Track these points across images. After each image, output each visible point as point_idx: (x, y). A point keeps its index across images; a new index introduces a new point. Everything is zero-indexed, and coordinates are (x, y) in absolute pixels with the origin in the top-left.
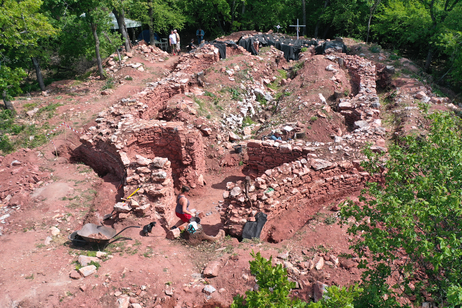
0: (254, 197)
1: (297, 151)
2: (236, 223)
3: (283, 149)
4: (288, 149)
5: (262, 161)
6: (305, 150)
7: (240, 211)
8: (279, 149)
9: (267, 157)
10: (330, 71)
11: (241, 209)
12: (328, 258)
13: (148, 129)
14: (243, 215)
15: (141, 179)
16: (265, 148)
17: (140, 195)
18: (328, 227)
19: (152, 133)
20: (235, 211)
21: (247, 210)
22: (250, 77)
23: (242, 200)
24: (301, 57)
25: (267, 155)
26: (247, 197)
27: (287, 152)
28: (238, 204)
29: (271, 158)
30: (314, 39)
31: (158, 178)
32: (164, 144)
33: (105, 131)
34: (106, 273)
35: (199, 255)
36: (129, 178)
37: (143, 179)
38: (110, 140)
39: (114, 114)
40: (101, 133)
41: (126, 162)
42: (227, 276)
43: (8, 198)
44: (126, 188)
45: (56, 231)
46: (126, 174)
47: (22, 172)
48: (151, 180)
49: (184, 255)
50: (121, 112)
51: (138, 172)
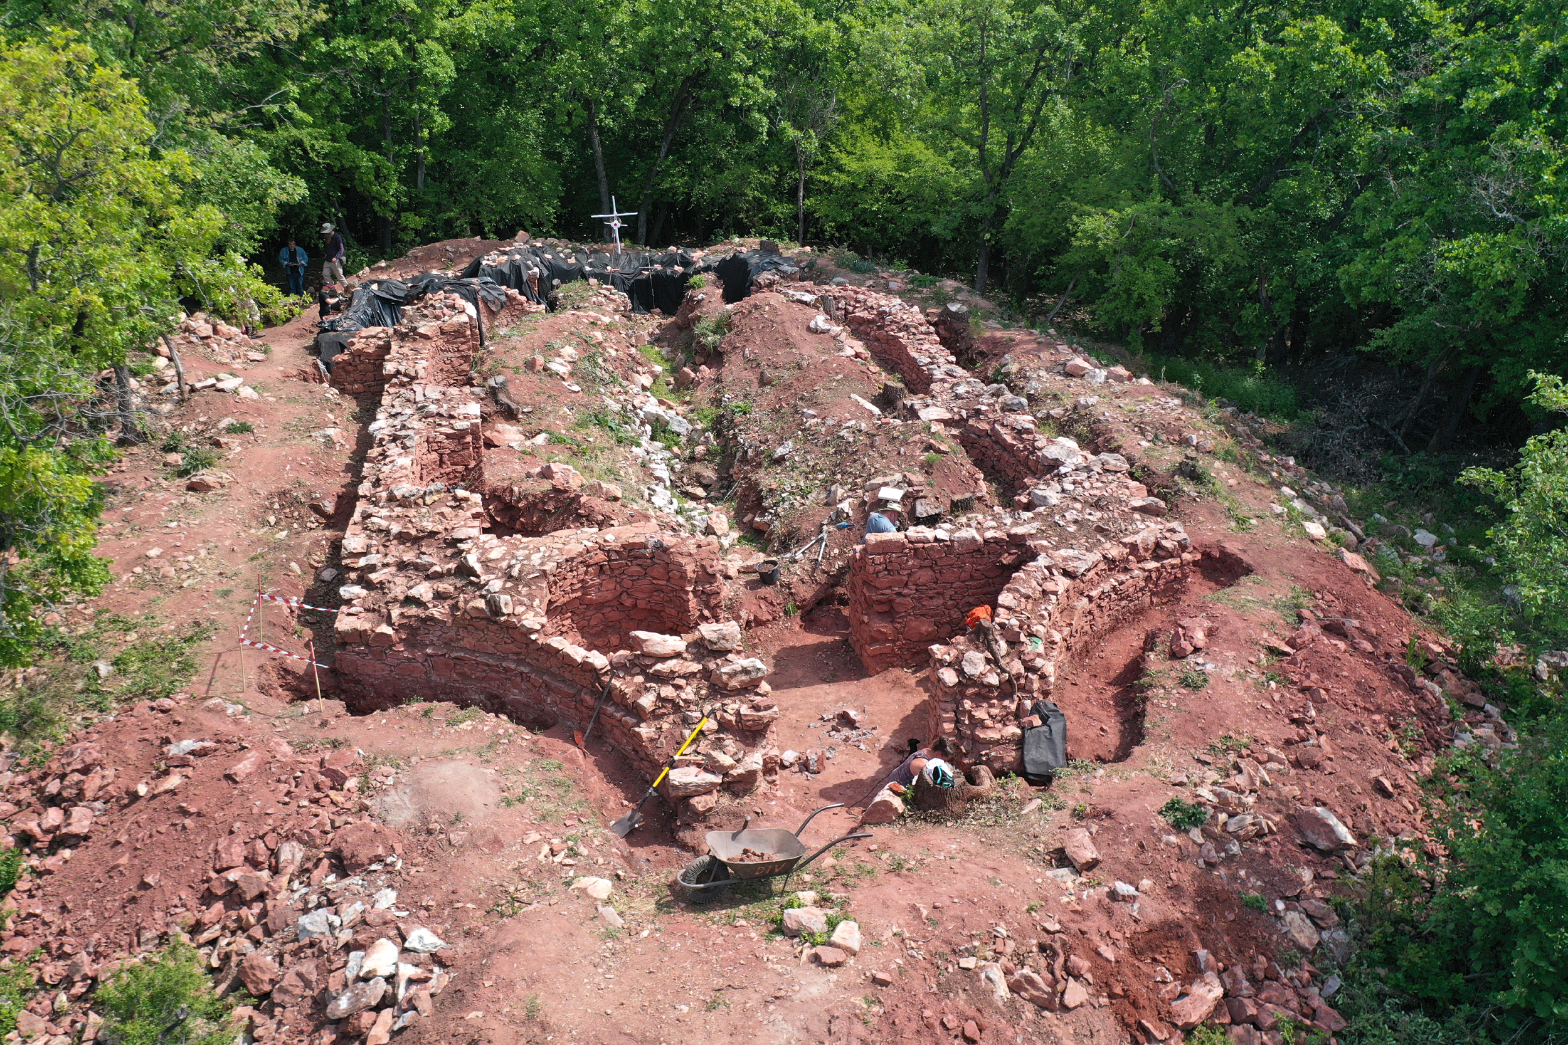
0: (1017, 667)
1: (997, 541)
2: (997, 743)
3: (963, 542)
4: (974, 540)
5: (906, 585)
6: (1015, 535)
7: (994, 711)
8: (952, 546)
9: (920, 573)
10: (823, 332)
11: (992, 706)
12: (1265, 757)
13: (572, 559)
14: (1004, 721)
15: (683, 696)
16: (916, 550)
17: (712, 737)
18: (1203, 692)
19: (582, 569)
20: (980, 714)
21: (1006, 703)
22: (611, 374)
23: (993, 679)
24: (699, 301)
25: (921, 567)
26: (1003, 671)
27: (972, 548)
28: (984, 693)
29: (930, 573)
30: (673, 248)
31: (744, 678)
32: (610, 596)
33: (424, 590)
34: (889, 929)
35: (998, 833)
36: (647, 701)
37: (689, 693)
38: (495, 608)
39: (402, 538)
40: (409, 601)
41: (599, 660)
42: (1127, 852)
43: (292, 854)
44: (645, 731)
45: (601, 887)
46: (609, 695)
47: (264, 768)
48: (717, 689)
49: (972, 844)
50: (430, 526)
51: (662, 679)
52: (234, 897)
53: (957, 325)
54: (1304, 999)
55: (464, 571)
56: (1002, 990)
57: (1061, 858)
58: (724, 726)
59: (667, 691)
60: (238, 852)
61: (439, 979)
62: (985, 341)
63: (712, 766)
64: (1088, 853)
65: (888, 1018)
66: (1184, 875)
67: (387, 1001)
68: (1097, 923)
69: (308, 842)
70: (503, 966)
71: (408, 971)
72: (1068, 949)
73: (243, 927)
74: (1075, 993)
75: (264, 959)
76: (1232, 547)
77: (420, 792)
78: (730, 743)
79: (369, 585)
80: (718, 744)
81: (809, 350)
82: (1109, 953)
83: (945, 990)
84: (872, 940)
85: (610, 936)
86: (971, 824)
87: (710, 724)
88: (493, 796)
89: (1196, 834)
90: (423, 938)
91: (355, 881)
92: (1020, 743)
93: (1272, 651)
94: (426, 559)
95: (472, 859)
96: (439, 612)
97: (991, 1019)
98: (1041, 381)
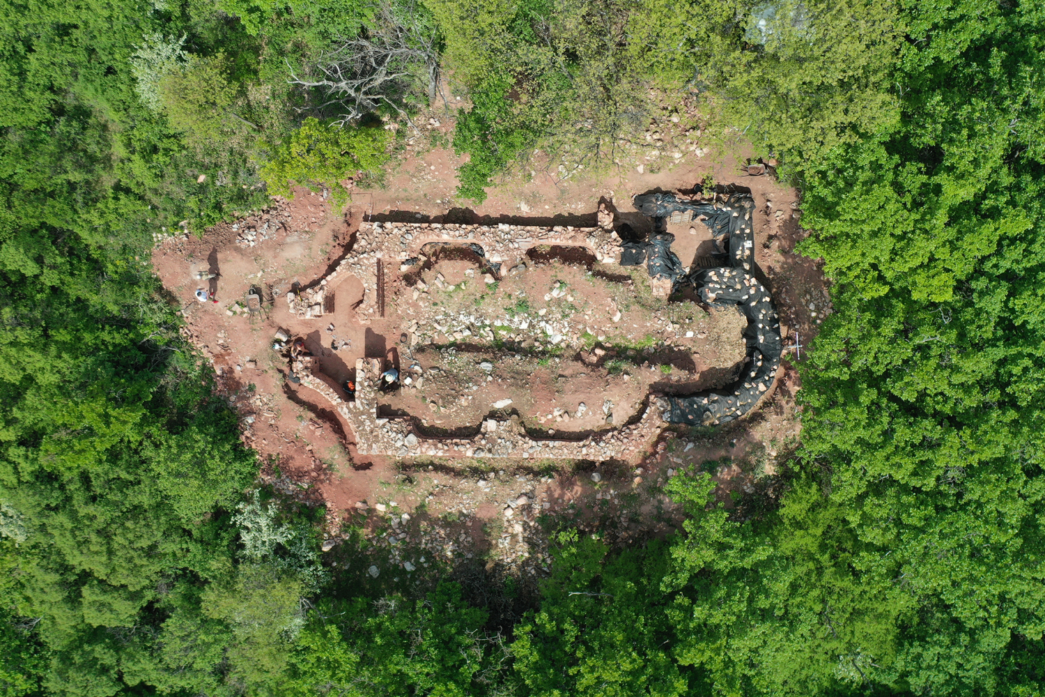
49: (261, 347)
66: (242, 381)
98: (523, 483)
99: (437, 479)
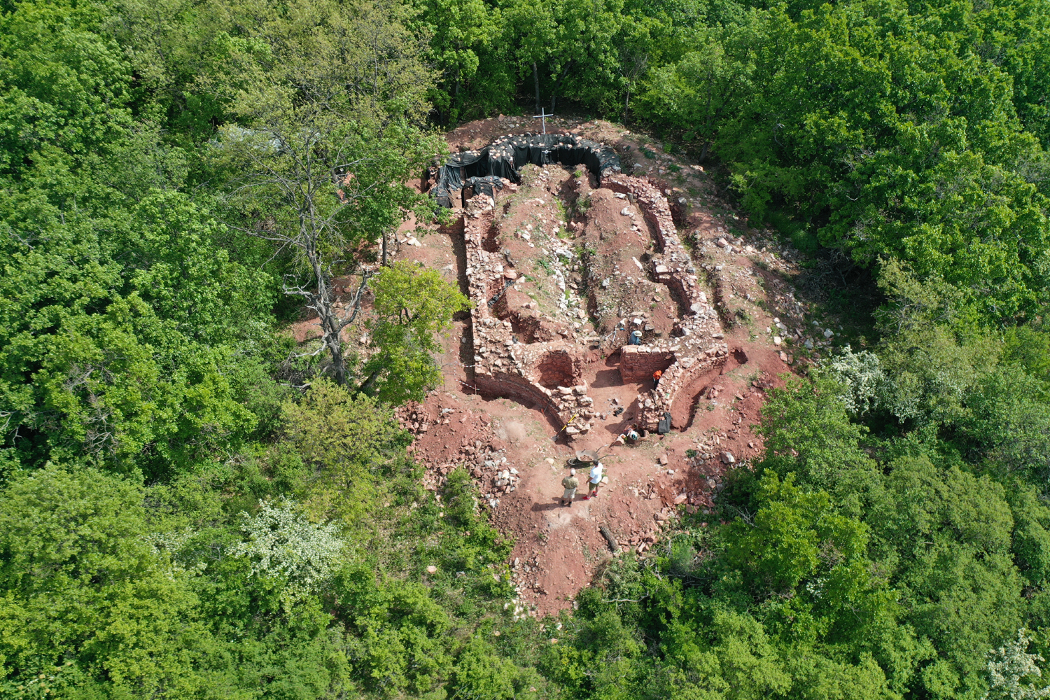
5: (637, 363)
7: (652, 415)
8: (651, 354)
10: (626, 215)
11: (652, 413)
14: (654, 418)
17: (577, 419)
18: (711, 412)
20: (648, 415)
21: (656, 413)
23: (653, 407)
24: (578, 185)
26: (656, 404)
28: (650, 410)
33: (499, 362)
34: (615, 478)
35: (646, 452)
36: (561, 407)
37: (572, 405)
38: (520, 373)
39: (491, 341)
40: (494, 365)
41: (549, 392)
42: (675, 462)
43: (479, 443)
44: (560, 414)
45: (551, 461)
46: (551, 402)
47: (468, 419)
48: (579, 405)
49: (639, 455)
50: (498, 338)
51: (564, 400)
52: (467, 453)
53: (681, 208)
54: (707, 499)
55: (510, 357)
56: (637, 494)
57: (659, 461)
58: (581, 416)
59: (567, 405)
60: (466, 443)
61: (519, 481)
62: (691, 218)
63: (576, 427)
64: (664, 462)
65: (611, 499)
66: (687, 468)
67: (509, 484)
68: (663, 479)
69: (482, 441)
70: (533, 480)
71: (512, 478)
72: (653, 486)
73: (470, 460)
74: (653, 495)
75: (478, 469)
76: (745, 350)
77: (507, 431)
78: (582, 420)
79: (482, 357)
80: (579, 420)
81: (620, 225)
82: (663, 487)
83: (624, 493)
84: (610, 480)
85: (554, 474)
86: (640, 448)
87: (577, 415)
88: (525, 433)
89: (693, 459)
90: (514, 471)
91: (496, 453)
92: (658, 424)
93: (738, 398)
94: (499, 351)
95: (522, 451)
96: (504, 370)
97: (633, 500)
98: (707, 247)
99: (728, 296)
